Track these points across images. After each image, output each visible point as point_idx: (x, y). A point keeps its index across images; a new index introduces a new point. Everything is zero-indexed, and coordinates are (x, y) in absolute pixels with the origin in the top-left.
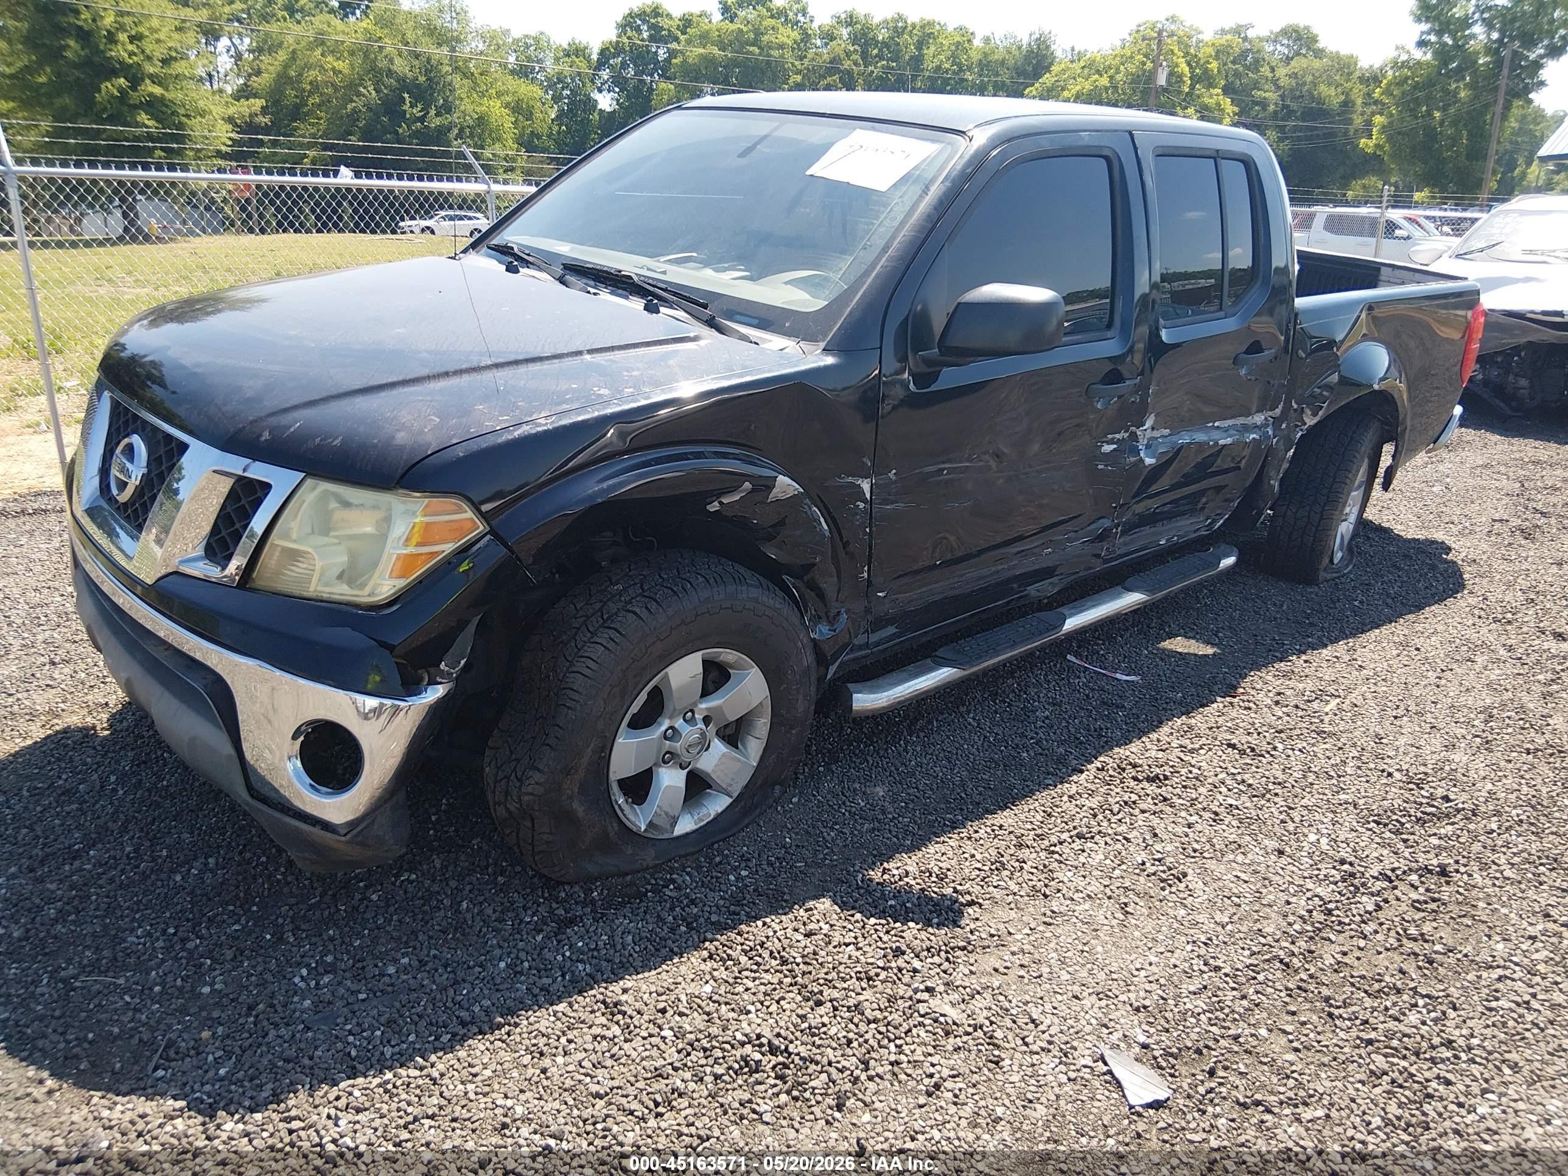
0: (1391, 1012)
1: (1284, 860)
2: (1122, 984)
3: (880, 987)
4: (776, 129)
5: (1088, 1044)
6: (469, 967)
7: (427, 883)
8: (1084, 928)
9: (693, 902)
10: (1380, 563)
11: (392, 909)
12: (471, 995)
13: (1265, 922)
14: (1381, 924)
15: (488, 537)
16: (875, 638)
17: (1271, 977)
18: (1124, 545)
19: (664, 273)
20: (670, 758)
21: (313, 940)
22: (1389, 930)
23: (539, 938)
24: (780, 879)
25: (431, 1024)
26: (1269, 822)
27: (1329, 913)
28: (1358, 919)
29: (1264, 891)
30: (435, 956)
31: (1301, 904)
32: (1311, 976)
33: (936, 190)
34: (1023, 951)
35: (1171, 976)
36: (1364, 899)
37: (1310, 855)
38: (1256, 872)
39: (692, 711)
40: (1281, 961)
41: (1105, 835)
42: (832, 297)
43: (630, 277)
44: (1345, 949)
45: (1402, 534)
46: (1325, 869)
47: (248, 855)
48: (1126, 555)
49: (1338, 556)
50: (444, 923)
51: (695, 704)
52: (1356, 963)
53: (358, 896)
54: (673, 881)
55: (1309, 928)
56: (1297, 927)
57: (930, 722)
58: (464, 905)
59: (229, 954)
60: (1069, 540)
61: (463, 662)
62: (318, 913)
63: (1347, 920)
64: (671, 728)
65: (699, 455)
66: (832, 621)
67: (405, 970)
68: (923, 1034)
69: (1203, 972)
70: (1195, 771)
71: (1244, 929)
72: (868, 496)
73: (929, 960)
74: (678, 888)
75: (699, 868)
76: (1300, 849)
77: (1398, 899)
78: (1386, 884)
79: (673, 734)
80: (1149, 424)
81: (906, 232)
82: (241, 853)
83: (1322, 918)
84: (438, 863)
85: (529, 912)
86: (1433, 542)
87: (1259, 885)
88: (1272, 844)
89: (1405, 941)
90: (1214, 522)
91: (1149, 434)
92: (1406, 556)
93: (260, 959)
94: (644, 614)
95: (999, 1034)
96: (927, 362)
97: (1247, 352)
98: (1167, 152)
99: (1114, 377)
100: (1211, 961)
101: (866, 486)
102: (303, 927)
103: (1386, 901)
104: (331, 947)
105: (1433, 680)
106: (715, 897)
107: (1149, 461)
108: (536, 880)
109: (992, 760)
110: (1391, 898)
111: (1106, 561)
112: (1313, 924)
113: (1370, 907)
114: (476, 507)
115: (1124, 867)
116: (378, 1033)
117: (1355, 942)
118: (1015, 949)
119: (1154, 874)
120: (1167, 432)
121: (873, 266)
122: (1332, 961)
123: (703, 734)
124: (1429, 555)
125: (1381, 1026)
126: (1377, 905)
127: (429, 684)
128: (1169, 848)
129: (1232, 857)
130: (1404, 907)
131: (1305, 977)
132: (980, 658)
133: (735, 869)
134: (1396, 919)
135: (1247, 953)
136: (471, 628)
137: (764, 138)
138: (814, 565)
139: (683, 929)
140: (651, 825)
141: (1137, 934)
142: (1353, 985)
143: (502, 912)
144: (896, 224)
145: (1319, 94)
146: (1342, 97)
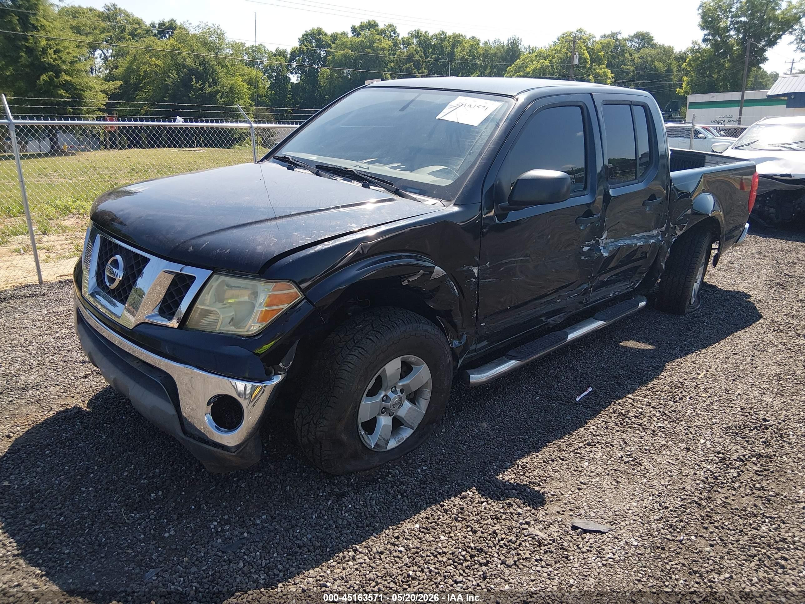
0: (753, 526)
1: (690, 453)
2: (621, 517)
3: (504, 523)
4: (418, 96)
5: (609, 547)
6: (297, 519)
7: (268, 477)
8: (598, 490)
9: (402, 483)
10: (713, 303)
11: (253, 491)
12: (302, 533)
13: (686, 484)
14: (742, 483)
15: (305, 301)
16: (479, 346)
17: (693, 511)
18: (595, 297)
19: (368, 168)
20: (385, 411)
21: (217, 508)
22: (746, 485)
23: (329, 503)
24: (443, 470)
25: (284, 548)
26: (680, 435)
27: (716, 478)
28: (730, 480)
29: (683, 468)
30: (278, 514)
31: (701, 474)
32: (712, 510)
33: (502, 125)
34: (570, 502)
35: (645, 512)
36: (732, 471)
37: (702, 450)
38: (677, 459)
39: (395, 387)
40: (696, 503)
41: (601, 444)
42: (456, 178)
43: (352, 171)
44: (726, 496)
45: (722, 288)
46: (711, 457)
47: (176, 467)
48: (594, 302)
49: (693, 300)
50: (280, 498)
51: (397, 383)
52: (733, 502)
53: (234, 485)
54: (390, 473)
55: (707, 486)
56: (701, 486)
57: (504, 389)
58: (288, 488)
59: (175, 517)
60: (569, 295)
61: (291, 363)
62: (216, 494)
63: (725, 482)
64: (385, 395)
65: (399, 258)
66: (459, 338)
67: (265, 521)
68: (528, 545)
69: (660, 510)
70: (640, 410)
71: (676, 488)
72: (477, 275)
73: (525, 508)
74: (393, 476)
75: (401, 466)
76: (697, 447)
77: (748, 470)
78: (741, 463)
79: (386, 399)
80: (605, 236)
81: (490, 145)
82: (171, 466)
83: (713, 481)
84: (272, 467)
85: (321, 491)
86: (738, 292)
87: (680, 466)
88: (683, 445)
89: (754, 491)
90: (635, 284)
91: (605, 241)
92: (726, 300)
93: (191, 519)
94: (375, 339)
95: (565, 544)
96: (503, 209)
97: (649, 200)
98: (608, 103)
99: (588, 214)
100: (663, 504)
101: (475, 271)
102: (210, 502)
103: (742, 471)
104: (226, 511)
105: (750, 361)
106: (412, 480)
107: (605, 255)
108: (322, 474)
109: (538, 408)
110: (744, 470)
111: (585, 305)
112: (709, 484)
113: (735, 475)
114: (298, 285)
115: (613, 459)
116: (258, 553)
117: (730, 492)
118: (566, 502)
119: (628, 462)
120: (612, 240)
121: (475, 162)
122: (721, 502)
123: (401, 398)
124: (737, 298)
125: (749, 533)
126: (738, 473)
127: (275, 375)
128: (633, 449)
129: (664, 452)
130: (751, 474)
131: (709, 510)
132: (529, 355)
133: (420, 466)
134: (749, 480)
135: (679, 499)
136: (295, 346)
137: (412, 101)
138: (451, 310)
139: (399, 497)
140: (377, 445)
141: (624, 492)
142: (732, 513)
143: (308, 491)
144: (484, 141)
145: (655, 66)
146: (666, 68)
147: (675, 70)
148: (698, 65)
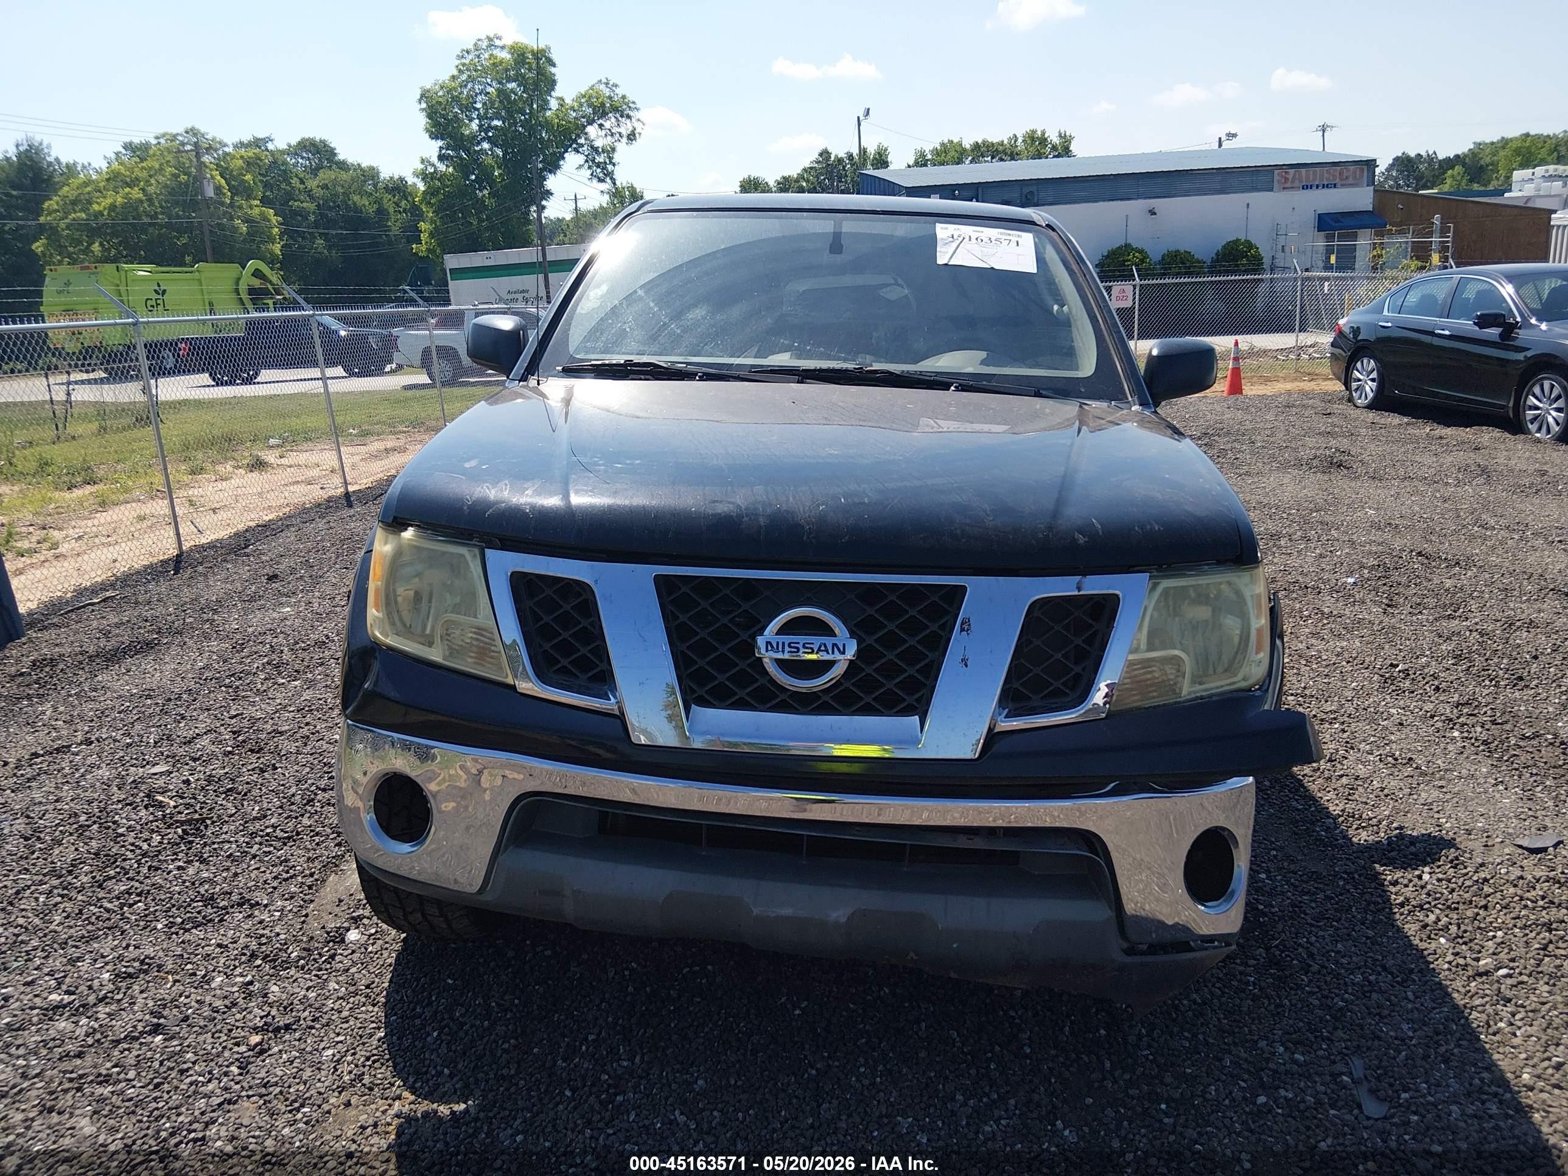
145: (355, 203)
146: (376, 206)
147: (391, 210)
148: (439, 201)
